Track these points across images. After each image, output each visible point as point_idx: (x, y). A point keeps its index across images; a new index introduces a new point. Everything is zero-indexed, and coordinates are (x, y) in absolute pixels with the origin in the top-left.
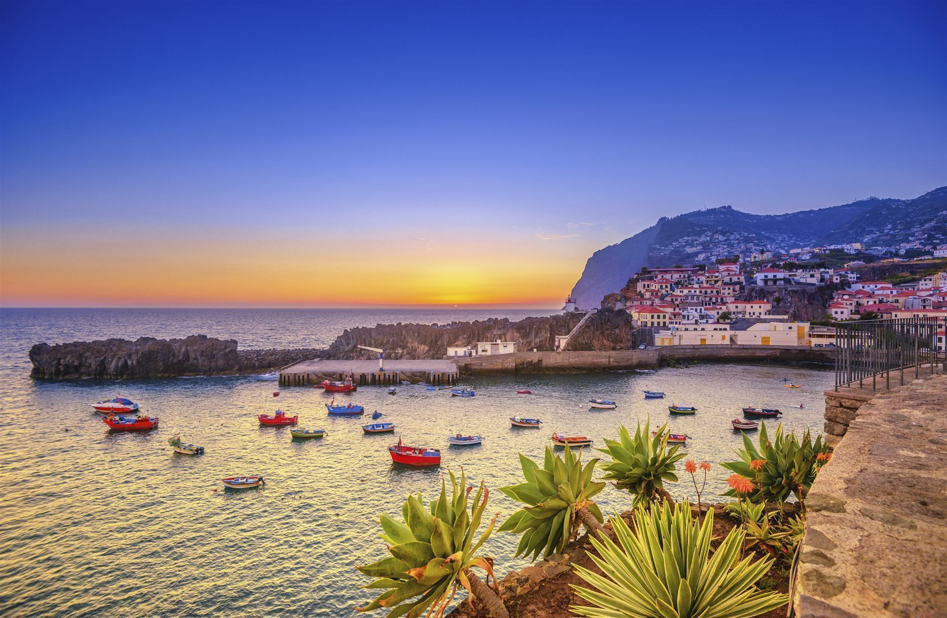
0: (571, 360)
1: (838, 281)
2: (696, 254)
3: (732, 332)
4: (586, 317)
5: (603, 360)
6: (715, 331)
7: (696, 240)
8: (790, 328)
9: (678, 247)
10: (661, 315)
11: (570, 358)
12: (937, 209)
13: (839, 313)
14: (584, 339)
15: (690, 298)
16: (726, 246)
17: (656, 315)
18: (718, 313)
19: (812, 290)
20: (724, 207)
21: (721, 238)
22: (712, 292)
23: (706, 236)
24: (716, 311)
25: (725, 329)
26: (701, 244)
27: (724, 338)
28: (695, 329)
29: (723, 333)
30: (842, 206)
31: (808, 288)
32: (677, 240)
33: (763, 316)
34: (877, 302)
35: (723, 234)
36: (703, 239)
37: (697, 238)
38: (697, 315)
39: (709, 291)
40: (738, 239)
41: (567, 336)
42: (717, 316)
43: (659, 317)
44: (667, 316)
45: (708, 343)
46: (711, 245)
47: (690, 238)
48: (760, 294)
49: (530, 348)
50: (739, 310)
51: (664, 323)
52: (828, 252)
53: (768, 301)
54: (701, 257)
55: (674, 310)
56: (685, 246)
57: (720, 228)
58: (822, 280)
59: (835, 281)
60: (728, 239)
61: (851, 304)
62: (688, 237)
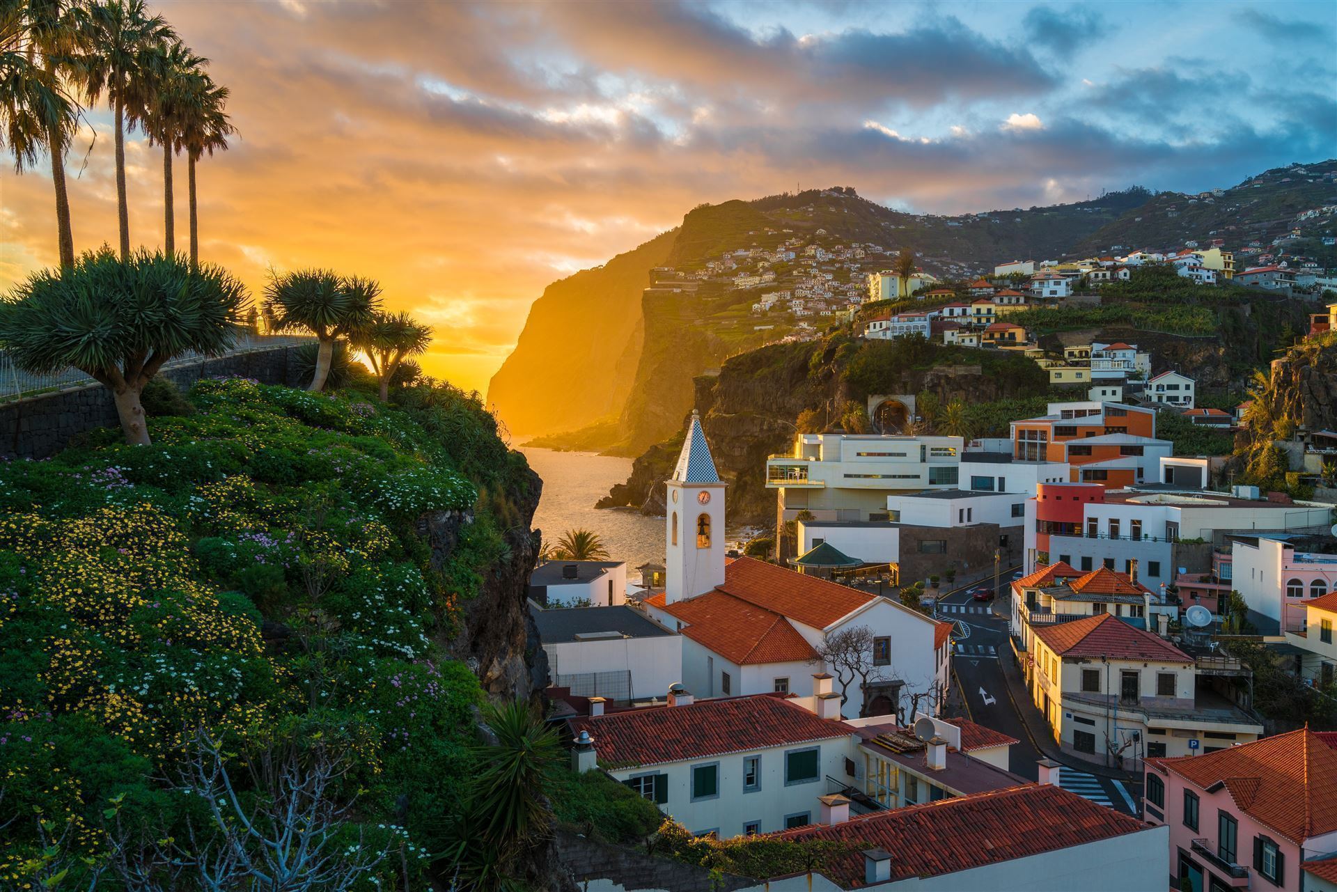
2: (756, 294)
7: (764, 259)
9: (718, 275)
12: (1291, 206)
16: (830, 277)
20: (838, 190)
21: (821, 254)
23: (787, 250)
26: (773, 268)
30: (1078, 205)
32: (719, 258)
35: (828, 245)
36: (782, 255)
37: (766, 253)
46: (795, 273)
47: (751, 253)
54: (769, 300)
56: (735, 273)
57: (821, 231)
62: (747, 249)
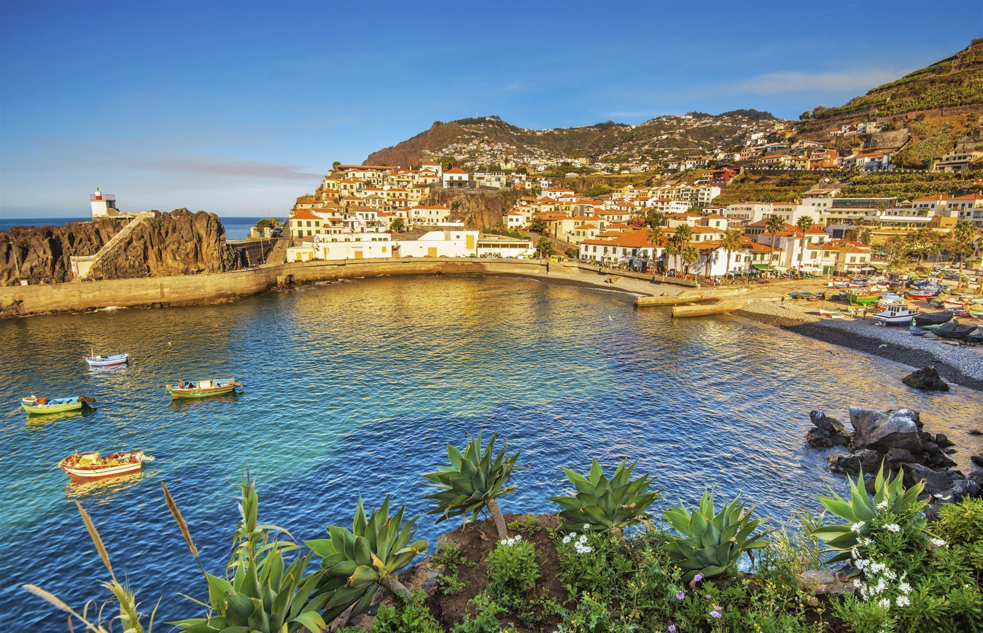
0: (84, 296)
1: (530, 188)
3: (394, 243)
4: (133, 224)
5: (149, 292)
6: (374, 242)
7: (464, 148)
8: (458, 237)
10: (313, 222)
11: (81, 293)
13: (515, 220)
14: (127, 259)
15: (371, 201)
17: (304, 222)
18: (391, 220)
19: (492, 195)
20: (493, 117)
22: (401, 195)
23: (473, 145)
24: (388, 217)
25: (386, 239)
26: (469, 152)
27: (384, 249)
28: (347, 240)
29: (383, 243)
31: (488, 193)
33: (440, 224)
34: (553, 210)
35: (489, 143)
36: (470, 147)
37: (465, 146)
38: (363, 222)
39: (397, 194)
40: (501, 150)
41: (92, 257)
42: (389, 224)
43: (309, 224)
44: (322, 223)
45: (365, 256)
47: (459, 146)
48: (442, 198)
49: (12, 279)
50: (419, 216)
51: (309, 233)
52: (560, 165)
53: (448, 207)
55: (333, 215)
57: (486, 137)
58: (508, 185)
59: (527, 187)
60: (492, 150)
61: (529, 211)
62: (457, 144)
